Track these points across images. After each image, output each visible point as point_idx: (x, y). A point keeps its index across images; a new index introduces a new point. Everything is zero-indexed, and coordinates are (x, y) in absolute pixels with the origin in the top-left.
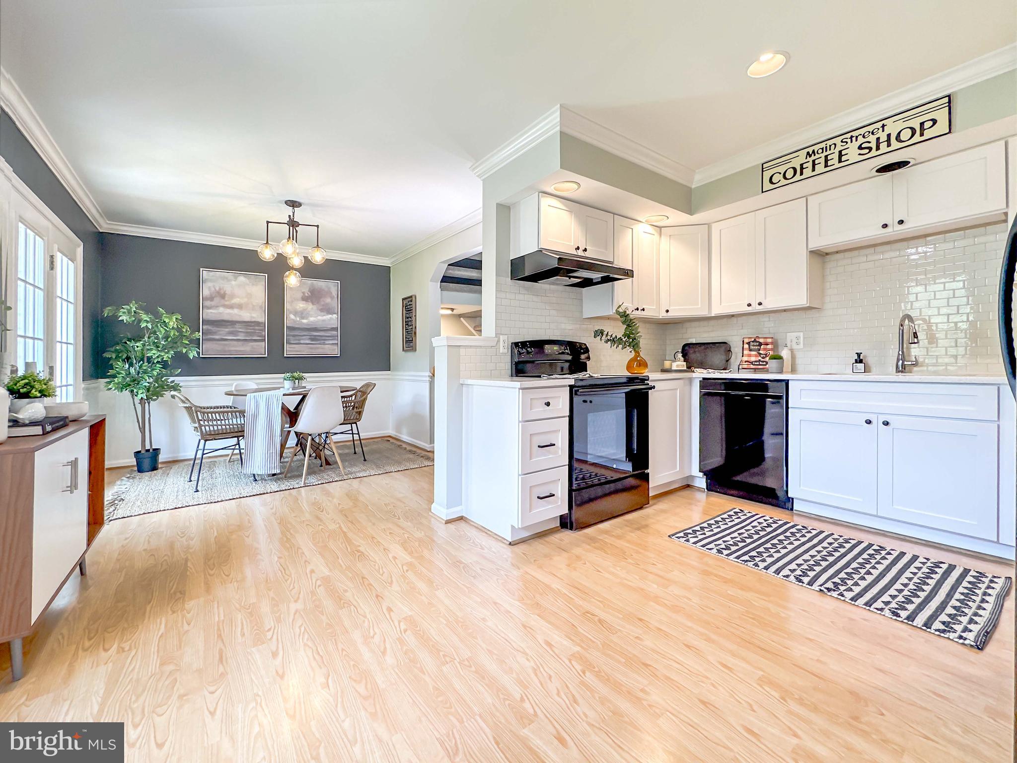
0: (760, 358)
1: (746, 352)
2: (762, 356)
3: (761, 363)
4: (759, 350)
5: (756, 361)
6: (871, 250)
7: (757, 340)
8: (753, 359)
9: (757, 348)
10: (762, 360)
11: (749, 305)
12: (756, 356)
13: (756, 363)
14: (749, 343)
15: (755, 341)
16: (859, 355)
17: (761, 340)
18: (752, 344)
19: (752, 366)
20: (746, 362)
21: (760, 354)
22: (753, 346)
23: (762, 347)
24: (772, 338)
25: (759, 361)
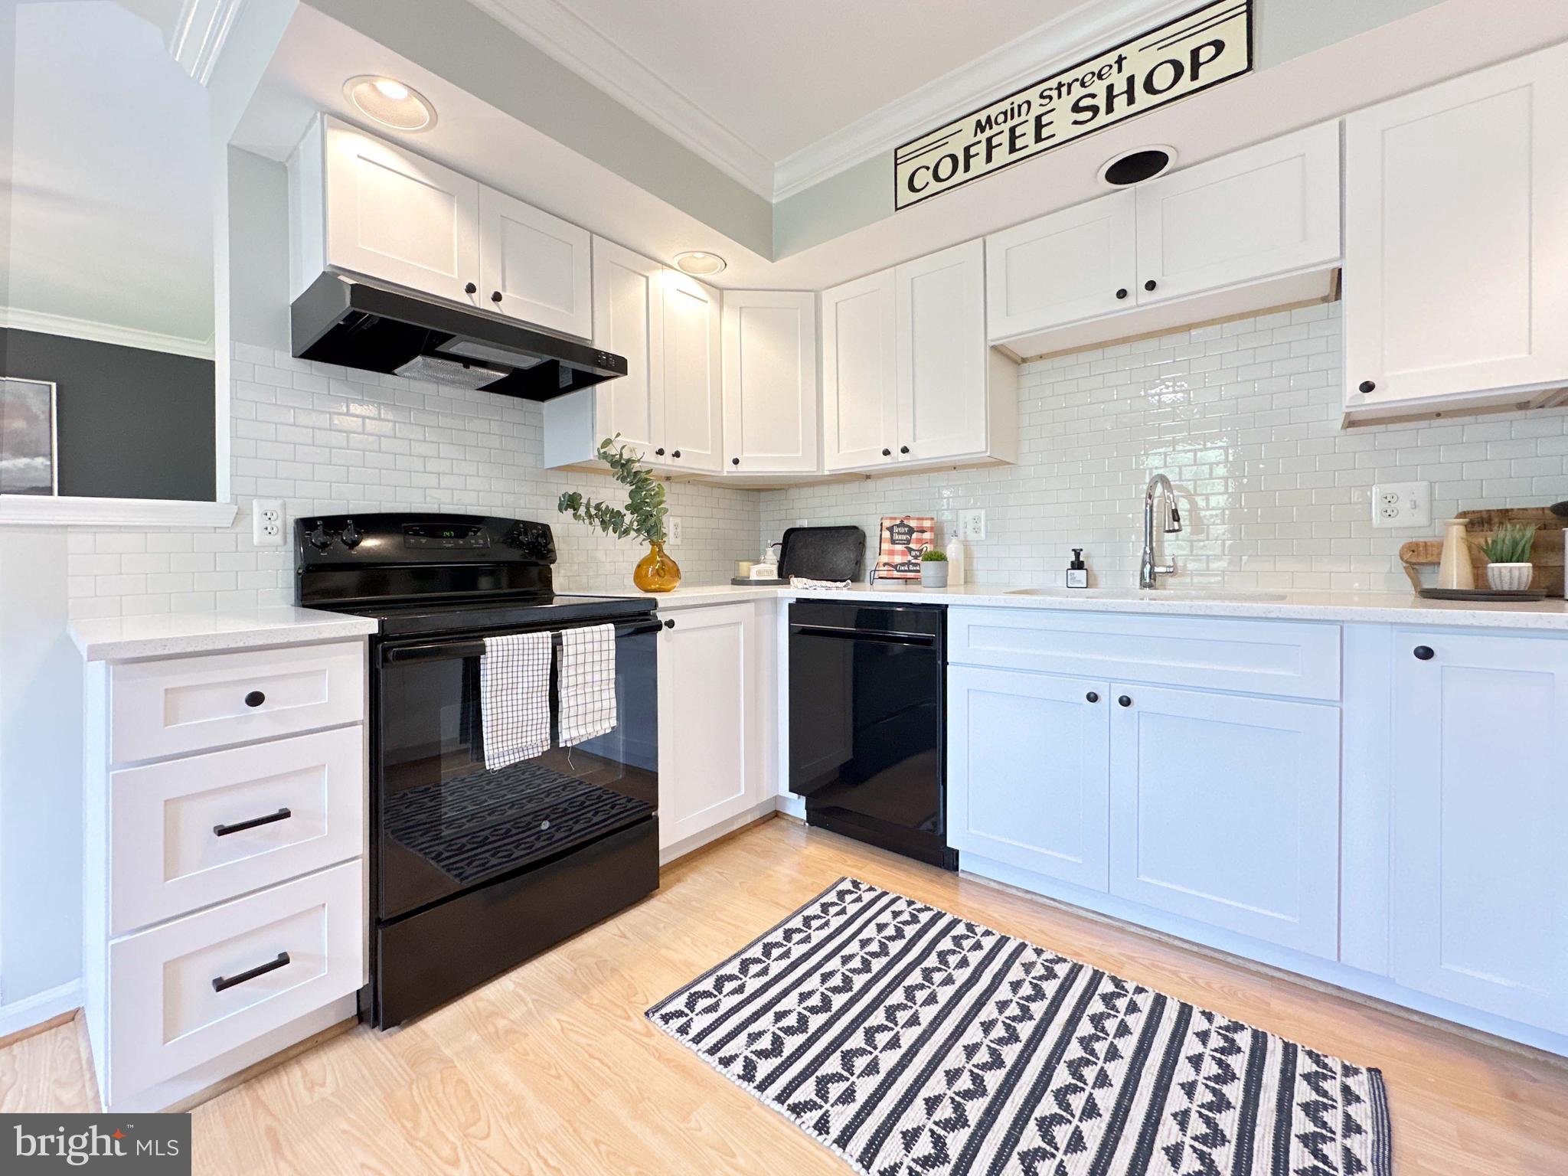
0: (910, 558)
1: (886, 546)
2: (913, 553)
3: (911, 568)
4: (909, 542)
5: (903, 564)
6: (1097, 354)
7: (906, 522)
8: (898, 559)
9: (904, 537)
10: (914, 561)
11: (886, 453)
12: (903, 553)
13: (903, 568)
14: (890, 529)
15: (902, 524)
16: (1077, 553)
17: (913, 524)
18: (896, 530)
19: (895, 572)
20: (885, 565)
21: (910, 550)
22: (899, 533)
23: (914, 536)
24: (932, 519)
25: (909, 563)
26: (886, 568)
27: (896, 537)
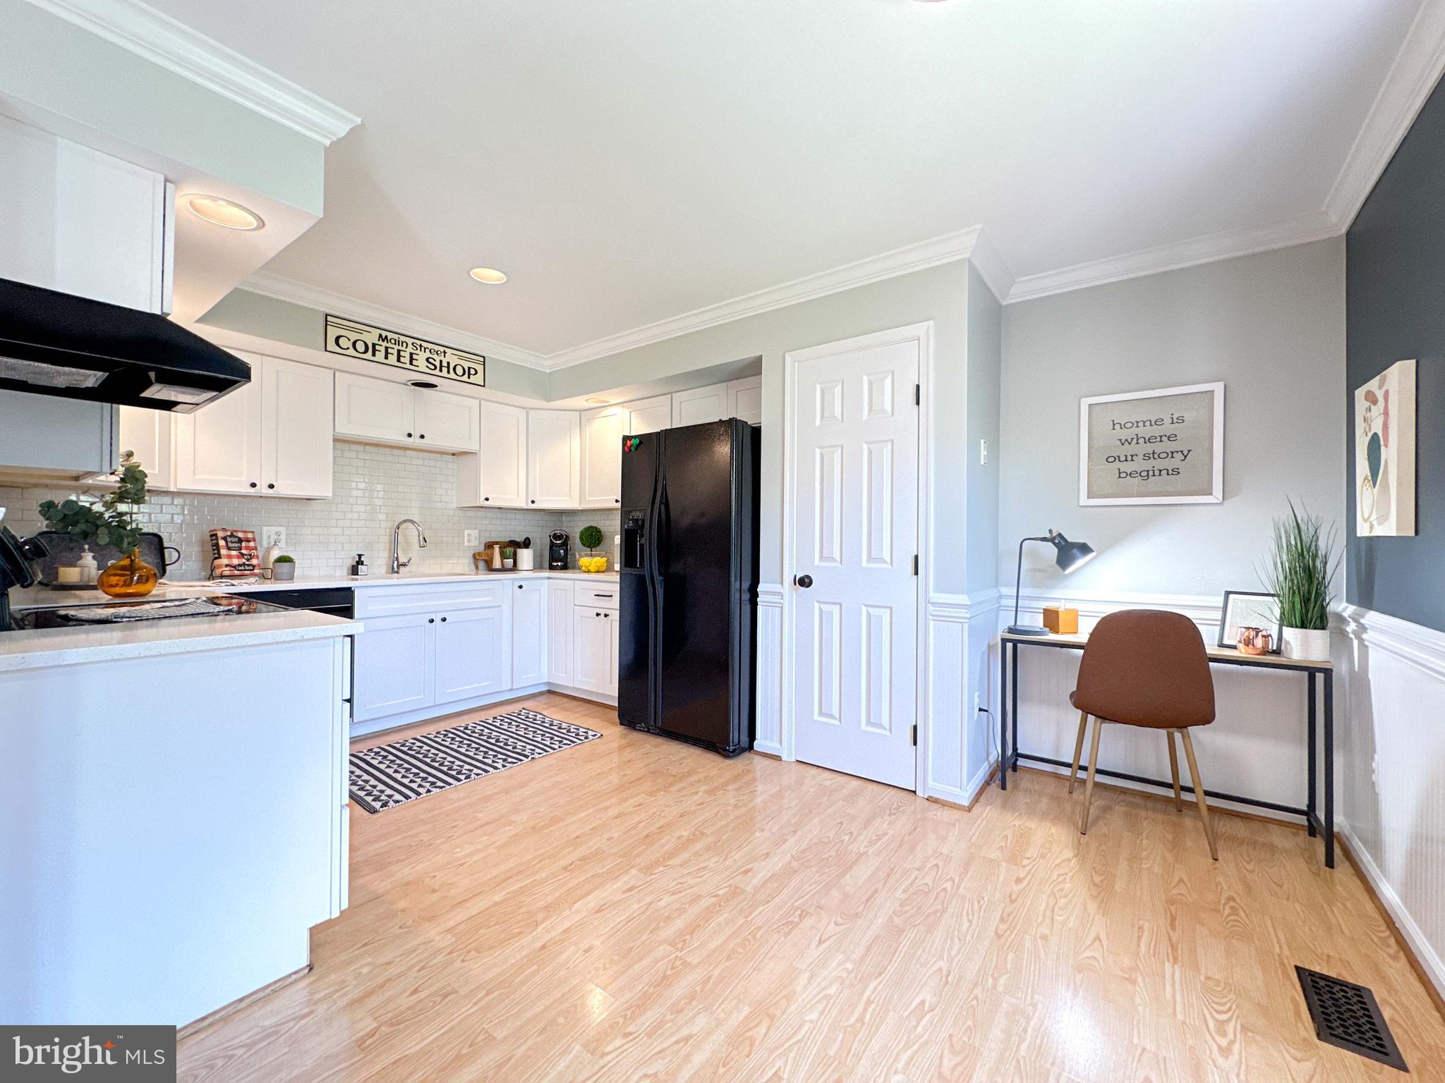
0: (244, 561)
1: (224, 552)
2: (246, 557)
3: (247, 568)
4: (240, 549)
5: (240, 565)
7: (235, 533)
8: (235, 562)
9: (237, 545)
10: (247, 563)
11: (253, 485)
12: (238, 557)
13: (240, 568)
14: (224, 539)
15: (232, 536)
16: (360, 556)
17: (240, 535)
18: (229, 539)
19: (236, 572)
20: (227, 566)
21: (243, 555)
22: (232, 542)
23: (243, 544)
24: (253, 532)
25: (244, 564)
26: (228, 569)
27: (230, 545)
